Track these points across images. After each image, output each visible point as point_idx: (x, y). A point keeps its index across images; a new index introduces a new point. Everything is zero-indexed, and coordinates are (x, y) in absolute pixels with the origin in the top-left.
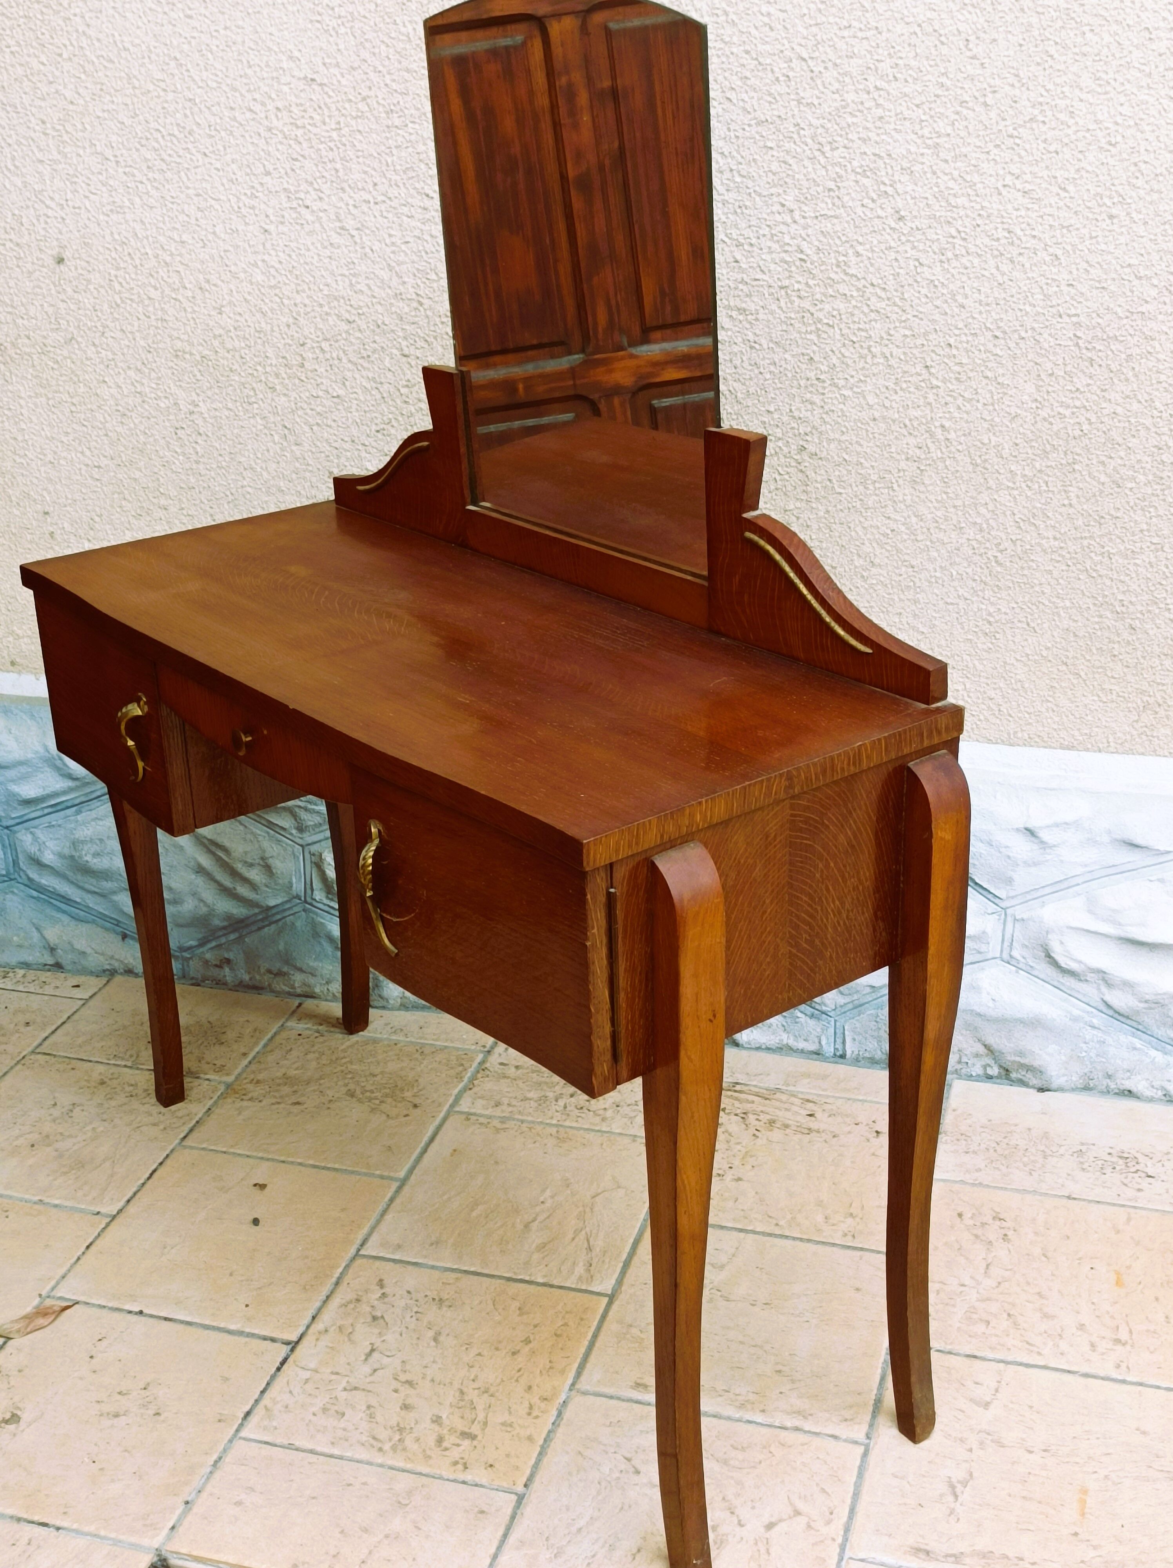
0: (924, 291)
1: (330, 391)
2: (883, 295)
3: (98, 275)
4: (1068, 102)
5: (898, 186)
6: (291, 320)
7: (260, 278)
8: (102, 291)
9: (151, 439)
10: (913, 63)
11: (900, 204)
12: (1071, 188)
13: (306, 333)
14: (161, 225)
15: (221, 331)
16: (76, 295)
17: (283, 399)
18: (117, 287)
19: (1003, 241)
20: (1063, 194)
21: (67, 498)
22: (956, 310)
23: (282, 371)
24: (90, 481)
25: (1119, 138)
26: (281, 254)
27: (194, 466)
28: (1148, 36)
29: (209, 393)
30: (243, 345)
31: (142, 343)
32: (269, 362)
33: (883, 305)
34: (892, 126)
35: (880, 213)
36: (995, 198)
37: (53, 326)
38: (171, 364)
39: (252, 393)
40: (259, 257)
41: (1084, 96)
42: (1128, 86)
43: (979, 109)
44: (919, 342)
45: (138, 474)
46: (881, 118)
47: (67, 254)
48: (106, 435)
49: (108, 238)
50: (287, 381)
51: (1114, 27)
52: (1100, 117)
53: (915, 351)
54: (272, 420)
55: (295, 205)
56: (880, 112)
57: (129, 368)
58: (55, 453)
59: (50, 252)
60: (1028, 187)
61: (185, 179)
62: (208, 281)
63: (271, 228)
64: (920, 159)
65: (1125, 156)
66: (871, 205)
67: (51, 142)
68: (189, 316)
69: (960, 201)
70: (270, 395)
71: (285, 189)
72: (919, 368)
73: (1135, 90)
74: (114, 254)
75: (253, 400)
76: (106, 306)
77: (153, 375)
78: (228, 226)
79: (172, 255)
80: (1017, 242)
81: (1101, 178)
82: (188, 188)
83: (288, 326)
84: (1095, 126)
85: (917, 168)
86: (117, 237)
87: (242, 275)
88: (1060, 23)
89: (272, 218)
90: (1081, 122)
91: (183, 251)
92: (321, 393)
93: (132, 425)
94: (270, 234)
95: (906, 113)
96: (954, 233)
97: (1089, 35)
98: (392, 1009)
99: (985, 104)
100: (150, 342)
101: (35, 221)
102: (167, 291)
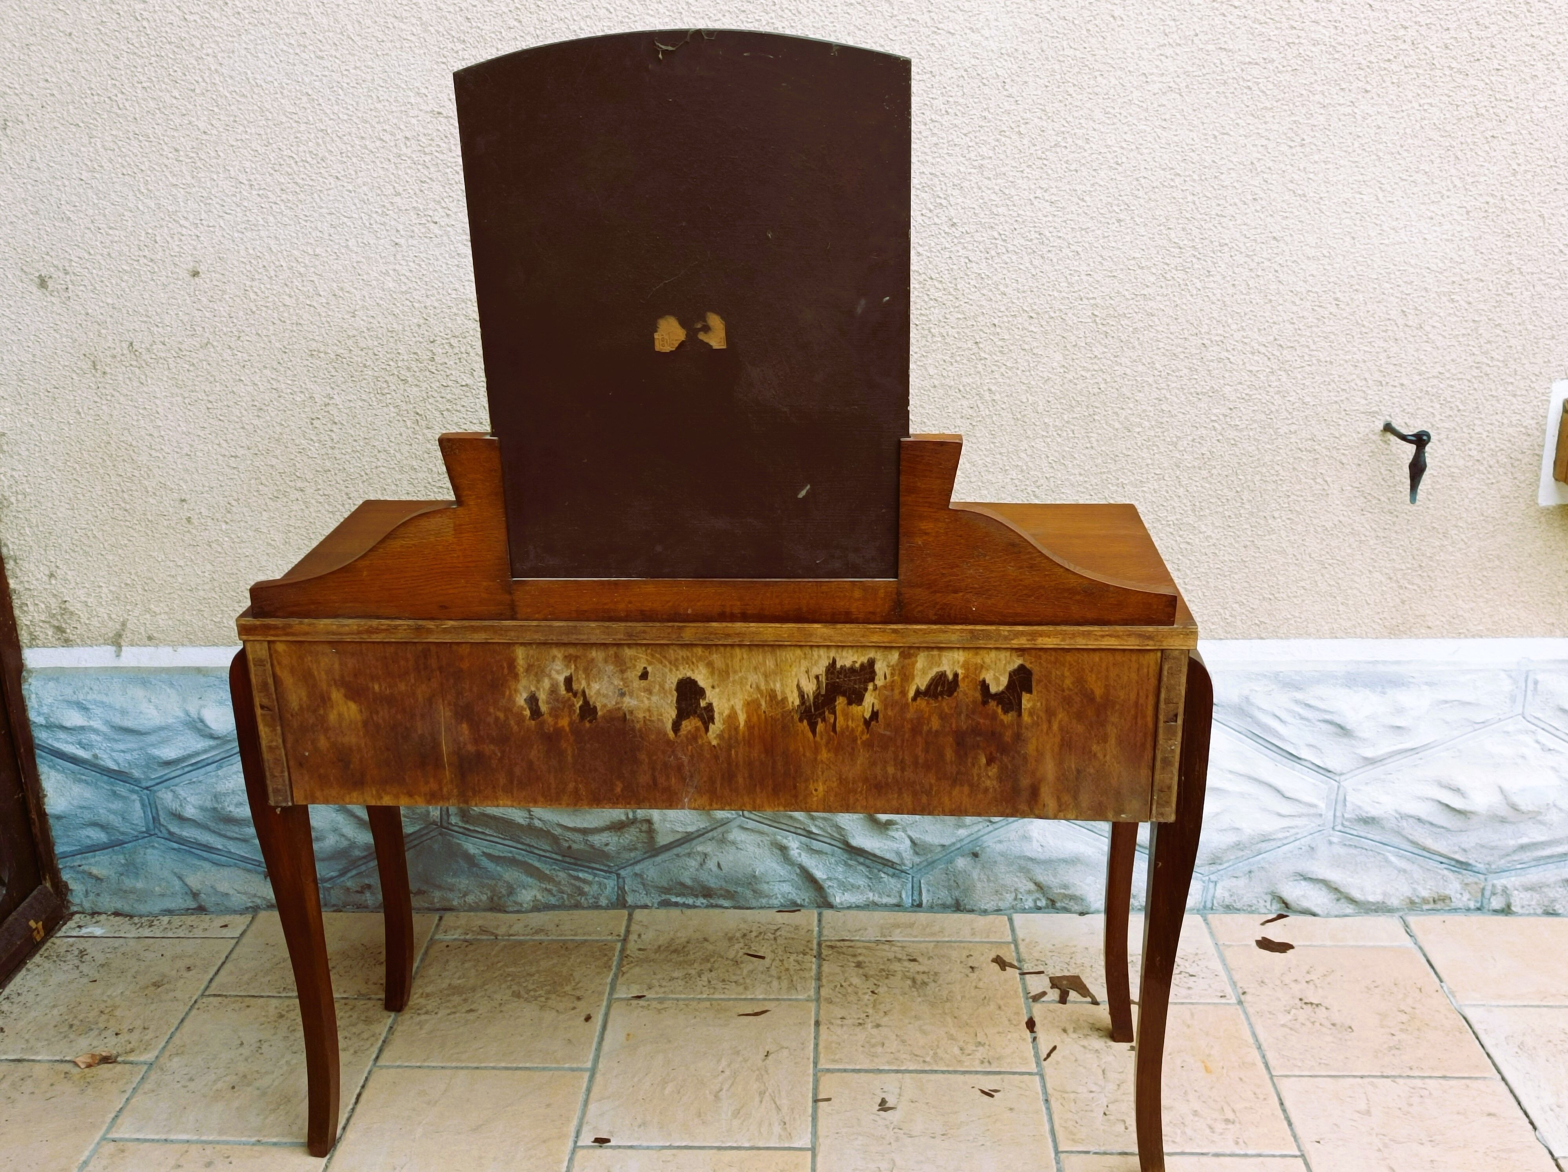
0: (973, 282)
1: (459, 381)
2: (939, 286)
3: (233, 286)
4: (1084, 131)
5: (951, 198)
6: (422, 321)
7: (391, 285)
8: (238, 300)
9: (287, 430)
10: (961, 100)
11: (953, 213)
12: (1087, 198)
13: (436, 330)
14: (295, 240)
15: (355, 332)
16: (211, 305)
17: (415, 389)
18: (253, 296)
19: (1035, 241)
20: (1082, 204)
21: (203, 486)
22: (999, 297)
23: (414, 365)
24: (227, 470)
25: (1124, 160)
26: (411, 264)
27: (330, 451)
28: (1145, 79)
29: (344, 387)
30: (376, 343)
31: (277, 345)
32: (401, 357)
33: (940, 294)
34: (945, 151)
35: (937, 220)
36: (1028, 207)
37: (188, 333)
38: (306, 362)
39: (385, 385)
40: (391, 267)
41: (1096, 127)
42: (1130, 119)
43: (1015, 137)
44: (970, 323)
45: (274, 461)
46: (936, 144)
47: (202, 268)
48: (243, 428)
49: (243, 253)
50: (418, 374)
51: (1119, 73)
52: (1110, 143)
53: (966, 331)
54: (405, 408)
55: (424, 221)
56: (935, 140)
57: (265, 367)
58: (191, 446)
59: (184, 266)
60: (1054, 198)
61: (318, 200)
62: (342, 289)
63: (402, 241)
64: (968, 177)
65: (1129, 173)
66: (929, 215)
67: (184, 168)
68: (324, 320)
69: (1001, 210)
70: (402, 386)
71: (414, 208)
72: (970, 344)
73: (1135, 122)
74: (248, 267)
75: (386, 391)
76: (241, 313)
77: (289, 373)
78: (360, 240)
79: (306, 266)
80: (1046, 242)
81: (1111, 190)
82: (321, 207)
83: (419, 326)
84: (1106, 150)
85: (966, 184)
86: (251, 251)
87: (374, 283)
88: (1076, 69)
89: (402, 232)
90: (1094, 147)
91: (317, 263)
92: (450, 383)
93: (268, 418)
94: (401, 246)
95: (956, 141)
96: (997, 236)
97: (1099, 79)
98: (526, 912)
99: (1020, 133)
100: (285, 343)
101: (169, 239)
102: (302, 298)
